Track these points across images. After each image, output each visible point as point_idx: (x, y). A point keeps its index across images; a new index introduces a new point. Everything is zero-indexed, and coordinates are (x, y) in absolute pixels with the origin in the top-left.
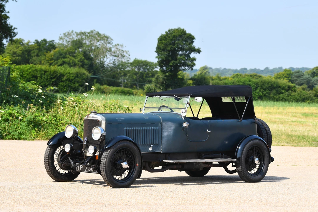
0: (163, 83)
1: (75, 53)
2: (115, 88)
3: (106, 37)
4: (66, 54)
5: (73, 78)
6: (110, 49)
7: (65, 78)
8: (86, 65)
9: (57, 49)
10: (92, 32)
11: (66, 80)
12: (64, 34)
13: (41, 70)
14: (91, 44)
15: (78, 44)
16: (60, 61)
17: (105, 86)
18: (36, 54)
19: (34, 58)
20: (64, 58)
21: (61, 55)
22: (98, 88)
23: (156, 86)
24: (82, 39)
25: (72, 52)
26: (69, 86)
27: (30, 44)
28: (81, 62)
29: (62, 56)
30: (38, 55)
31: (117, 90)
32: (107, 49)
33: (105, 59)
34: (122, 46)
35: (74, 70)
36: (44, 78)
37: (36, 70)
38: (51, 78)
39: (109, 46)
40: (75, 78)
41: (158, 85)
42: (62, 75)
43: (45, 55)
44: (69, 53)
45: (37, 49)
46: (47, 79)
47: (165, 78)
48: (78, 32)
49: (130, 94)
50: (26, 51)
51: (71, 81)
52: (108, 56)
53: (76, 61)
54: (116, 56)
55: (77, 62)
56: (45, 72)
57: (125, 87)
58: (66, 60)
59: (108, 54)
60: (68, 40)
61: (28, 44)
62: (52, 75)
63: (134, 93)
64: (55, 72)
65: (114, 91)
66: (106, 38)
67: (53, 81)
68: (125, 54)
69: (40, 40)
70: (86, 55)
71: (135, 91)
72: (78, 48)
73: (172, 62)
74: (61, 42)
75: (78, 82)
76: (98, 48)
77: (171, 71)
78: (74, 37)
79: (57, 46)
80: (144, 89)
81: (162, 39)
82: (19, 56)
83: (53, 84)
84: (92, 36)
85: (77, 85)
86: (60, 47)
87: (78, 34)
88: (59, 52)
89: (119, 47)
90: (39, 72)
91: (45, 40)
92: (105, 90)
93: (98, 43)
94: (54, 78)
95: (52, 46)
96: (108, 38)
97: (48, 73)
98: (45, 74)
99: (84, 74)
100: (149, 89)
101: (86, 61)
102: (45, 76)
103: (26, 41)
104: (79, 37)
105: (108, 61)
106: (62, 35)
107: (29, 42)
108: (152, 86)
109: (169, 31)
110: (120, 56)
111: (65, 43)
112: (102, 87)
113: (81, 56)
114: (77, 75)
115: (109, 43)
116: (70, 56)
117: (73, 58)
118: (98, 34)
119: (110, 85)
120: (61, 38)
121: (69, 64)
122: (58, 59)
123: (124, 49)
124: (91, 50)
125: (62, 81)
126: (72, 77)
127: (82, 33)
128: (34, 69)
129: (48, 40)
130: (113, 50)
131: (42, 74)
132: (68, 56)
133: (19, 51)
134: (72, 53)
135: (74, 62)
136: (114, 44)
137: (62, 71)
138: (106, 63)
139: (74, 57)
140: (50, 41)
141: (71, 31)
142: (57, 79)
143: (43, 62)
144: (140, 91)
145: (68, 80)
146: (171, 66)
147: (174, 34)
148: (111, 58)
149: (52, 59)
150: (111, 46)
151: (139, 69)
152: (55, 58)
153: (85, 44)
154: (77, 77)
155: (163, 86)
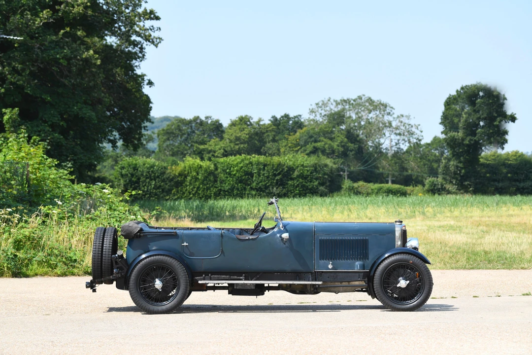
0: (455, 173)
1: (332, 132)
2: (377, 186)
3: (383, 105)
4: (318, 134)
5: (309, 173)
6: (390, 123)
7: (296, 173)
8: (351, 151)
9: (304, 129)
10: (360, 98)
11: (298, 176)
12: (317, 104)
14: (359, 117)
15: (337, 118)
16: (310, 148)
17: (361, 183)
18: (271, 138)
19: (268, 145)
20: (316, 141)
21: (311, 137)
22: (349, 186)
23: (444, 179)
24: (345, 110)
25: (327, 132)
26: (303, 186)
27: (261, 123)
28: (343, 146)
29: (313, 139)
30: (274, 140)
31: (380, 189)
32: (384, 124)
33: (383, 140)
34: (408, 117)
36: (263, 175)
37: (251, 163)
38: (275, 175)
39: (387, 118)
40: (311, 173)
41: (448, 178)
42: (291, 169)
43: (287, 139)
44: (324, 134)
45: (273, 130)
46: (268, 177)
47: (461, 165)
48: (339, 99)
49: (404, 194)
50: (256, 134)
51: (306, 178)
52: (387, 134)
53: (335, 145)
54: (400, 134)
55: (335, 147)
56: (265, 165)
57: (393, 182)
58: (318, 144)
59: (386, 132)
60: (323, 113)
61: (258, 123)
62: (276, 170)
63: (409, 192)
64: (279, 165)
65: (376, 191)
66: (382, 107)
67: (277, 180)
68: (414, 129)
69: (278, 117)
70: (351, 136)
71: (409, 189)
72: (339, 124)
73: (468, 138)
74: (312, 117)
75: (316, 179)
76: (369, 123)
77: (468, 153)
78: (332, 107)
79: (306, 123)
80: (424, 185)
82: (244, 143)
83: (277, 183)
84: (359, 105)
85: (316, 183)
86: (310, 124)
87: (337, 104)
88: (308, 133)
89: (404, 120)
90: (255, 166)
91: (286, 116)
92: (360, 189)
93: (371, 115)
94: (279, 174)
95: (298, 124)
96: (385, 106)
97: (269, 167)
98: (264, 169)
100: (433, 185)
101: (351, 145)
102: (265, 172)
103: (255, 120)
104: (340, 107)
105: (388, 142)
106: (314, 106)
107: (260, 120)
108: (438, 179)
109: (462, 88)
110: (406, 134)
111: (319, 119)
112: (356, 185)
113: (341, 138)
114: (316, 168)
115: (389, 114)
116: (325, 138)
117: (329, 142)
118: (370, 100)
119: (367, 181)
120: (312, 111)
121: (323, 152)
122: (306, 143)
123: (412, 122)
124: (360, 127)
125: (292, 179)
126: (308, 171)
127: (345, 101)
128: (247, 162)
129: (291, 116)
130: (394, 124)
131: (260, 169)
132: (322, 138)
133: (244, 135)
134: (328, 134)
135: (331, 147)
136: (395, 116)
138: (384, 146)
139: (331, 139)
140: (295, 117)
141: (327, 98)
142: (284, 176)
143: (282, 150)
144: (418, 189)
145: (301, 176)
146: (467, 146)
148: (393, 136)
149: (297, 145)
150: (390, 118)
152: (302, 143)
153: (350, 117)
154: (315, 170)
155: (457, 179)
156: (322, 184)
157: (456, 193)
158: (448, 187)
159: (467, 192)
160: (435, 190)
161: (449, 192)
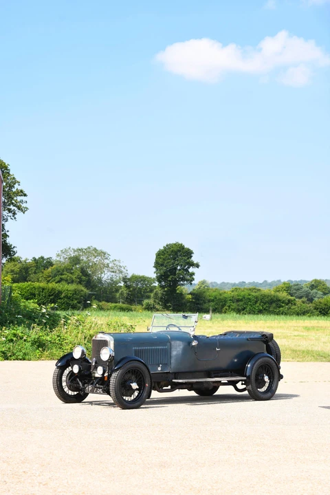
0: (161, 298)
1: (72, 269)
2: (113, 305)
3: (103, 253)
4: (63, 271)
6: (108, 264)
7: (63, 295)
8: (84, 281)
9: (54, 266)
10: (89, 248)
11: (64, 297)
12: (62, 251)
13: (40, 287)
14: (89, 260)
15: (76, 260)
16: (57, 278)
17: (103, 302)
18: (33, 271)
19: (32, 276)
20: (62, 274)
21: (59, 272)
23: (154, 301)
24: (79, 255)
25: (69, 269)
26: (67, 303)
27: (28, 261)
28: (78, 278)
30: (35, 273)
31: (115, 307)
32: (104, 265)
33: (103, 275)
34: (119, 261)
35: (72, 287)
36: (42, 295)
37: (34, 287)
38: (50, 296)
39: (106, 262)
40: (73, 295)
41: (157, 301)
42: (60, 292)
43: (43, 273)
44: (67, 270)
45: (35, 267)
46: (45, 297)
47: (164, 293)
48: (76, 248)
49: (129, 310)
50: (24, 269)
51: (69, 298)
52: (106, 272)
53: (74, 277)
54: (113, 272)
55: (74, 278)
56: (43, 289)
57: (123, 303)
58: (63, 276)
59: (105, 270)
60: (65, 256)
62: (51, 292)
63: (133, 309)
64: (53, 289)
65: (113, 308)
67: (51, 299)
68: (122, 269)
69: (37, 258)
70: (83, 271)
71: (133, 307)
72: (76, 264)
73: (171, 277)
74: (58, 259)
75: (76, 299)
76: (95, 264)
77: (170, 286)
78: (71, 253)
79: (54, 263)
80: (143, 305)
81: (160, 254)
82: (16, 274)
83: (51, 301)
84: (89, 252)
85: (76, 302)
86: (57, 264)
87: (75, 251)
88: (57, 269)
89: (117, 263)
90: (37, 290)
91: (42, 258)
92: (103, 307)
93: (96, 259)
94: (52, 295)
95: (49, 263)
96: (105, 253)
97: (46, 291)
98: (43, 291)
99: (82, 291)
100: (148, 305)
101: (83, 277)
102: (43, 293)
103: (23, 259)
104: (76, 253)
105: (106, 276)
106: (60, 252)
107: (26, 260)
108: (151, 301)
110: (117, 272)
111: (62, 260)
112: (100, 304)
113: (78, 273)
114: (75, 292)
115: (107, 259)
116: (68, 272)
117: (70, 275)
118: (95, 250)
119: (108, 301)
120: (58, 255)
121: (66, 281)
122: (55, 276)
123: (121, 265)
124: (89, 267)
125: (60, 298)
126: (71, 294)
127: (80, 250)
128: (32, 287)
129: (45, 257)
130: (110, 265)
131: (40, 292)
133: (16, 269)
134: (69, 270)
135: (71, 278)
136: (111, 260)
137: (60, 288)
138: (104, 279)
139: (71, 273)
140: (48, 258)
141: (68, 247)
142: (55, 296)
143: (40, 279)
144: (139, 307)
145: (66, 297)
146: (170, 281)
147: (172, 249)
148: (109, 273)
149: (49, 276)
150: (109, 262)
151: (137, 285)
152: (52, 275)
153: (83, 260)
154: (75, 293)
155: (162, 302)
156: (79, 303)
157: (161, 311)
158: (157, 307)
159: (168, 310)
160: (150, 308)
161: (158, 310)
